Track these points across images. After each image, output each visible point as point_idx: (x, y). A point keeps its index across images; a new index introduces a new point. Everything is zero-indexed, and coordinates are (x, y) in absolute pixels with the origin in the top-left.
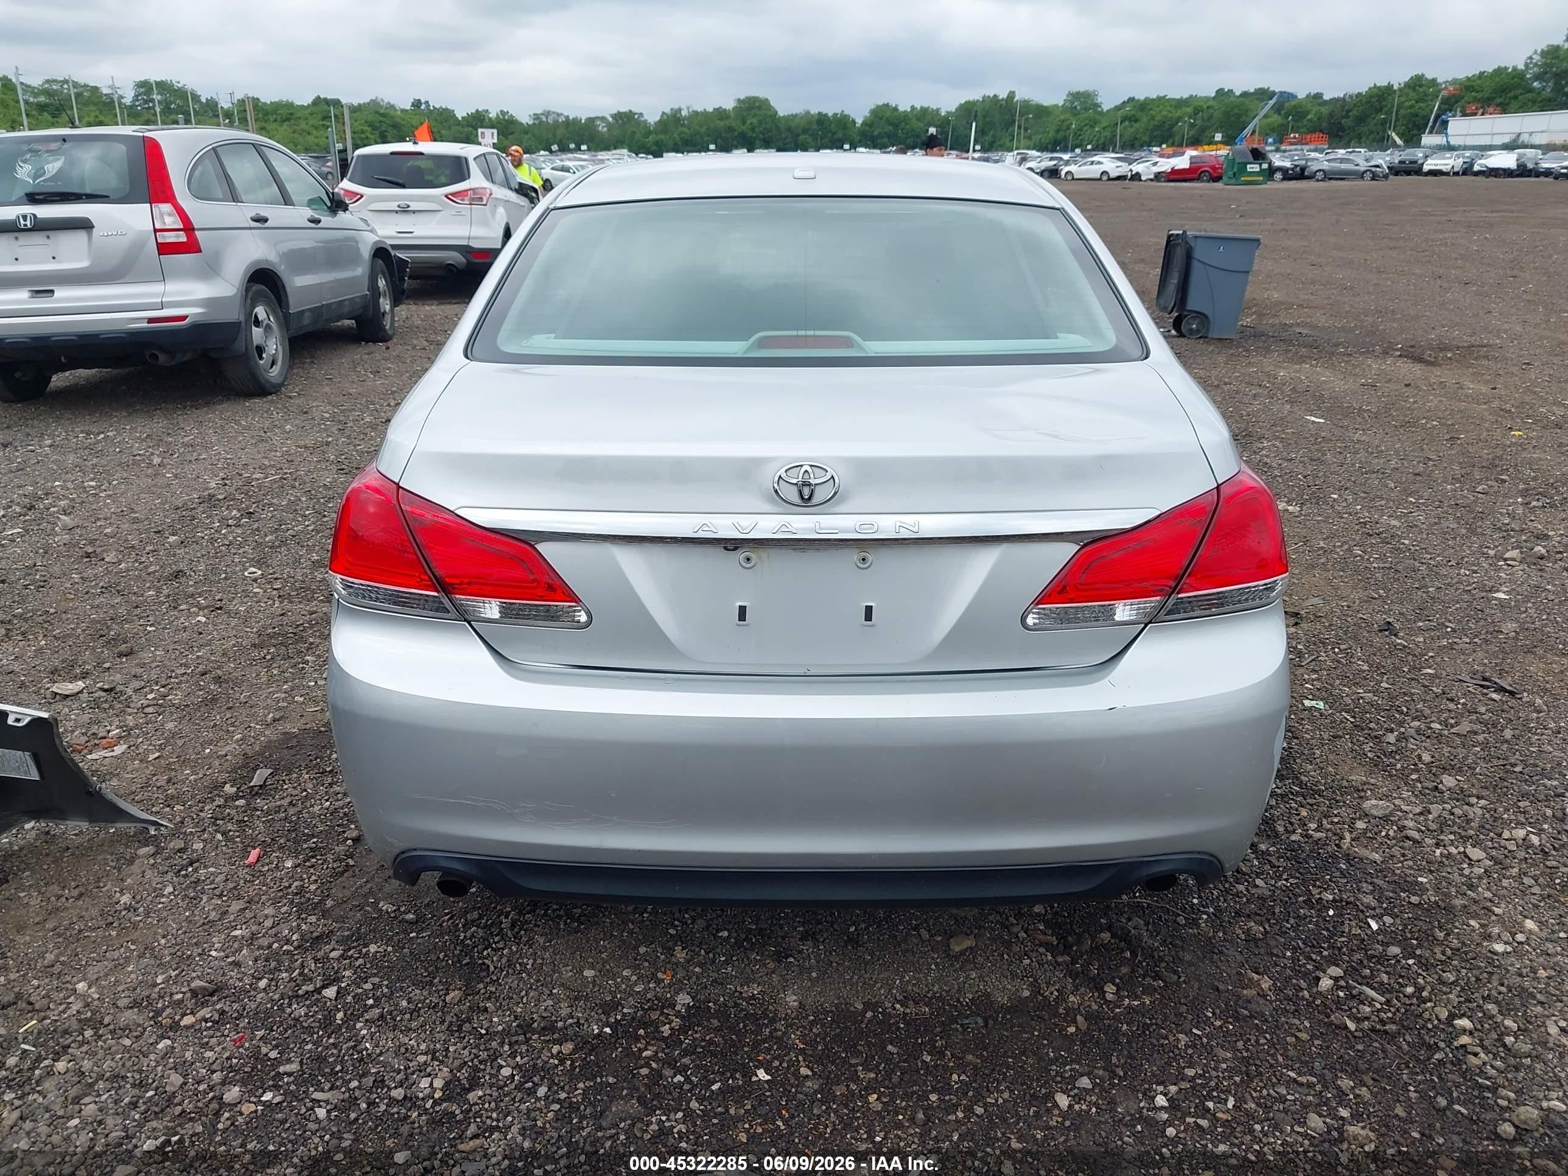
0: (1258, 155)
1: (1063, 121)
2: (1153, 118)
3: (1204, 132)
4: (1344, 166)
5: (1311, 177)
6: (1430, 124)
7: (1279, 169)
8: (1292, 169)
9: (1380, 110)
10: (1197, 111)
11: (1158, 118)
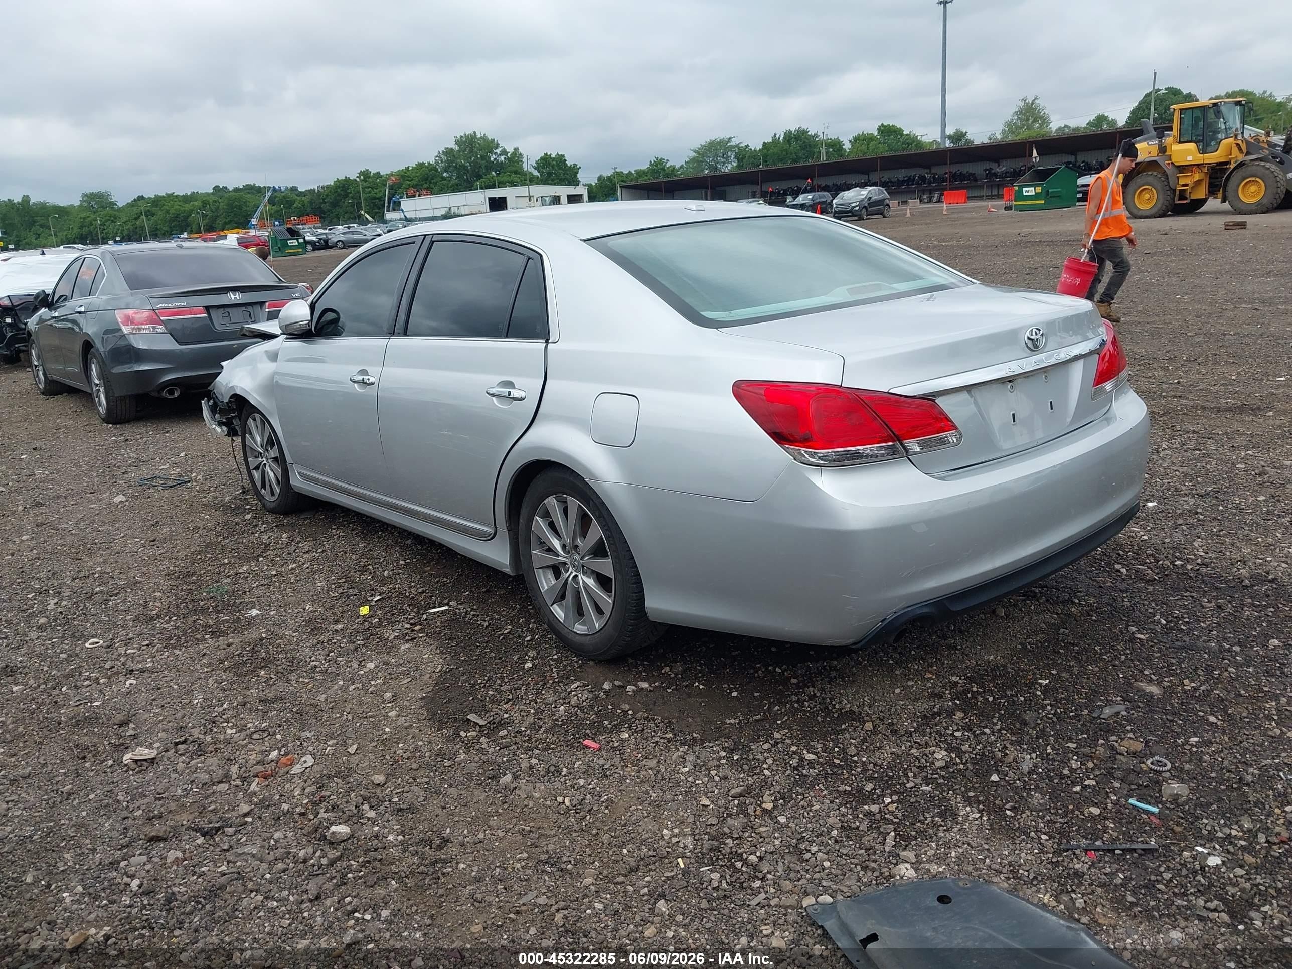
0: (294, 233)
1: (84, 218)
2: (167, 212)
3: (215, 221)
4: (356, 237)
5: (334, 246)
6: (386, 205)
7: (310, 242)
8: (318, 242)
9: (346, 196)
10: (205, 204)
11: (172, 211)
